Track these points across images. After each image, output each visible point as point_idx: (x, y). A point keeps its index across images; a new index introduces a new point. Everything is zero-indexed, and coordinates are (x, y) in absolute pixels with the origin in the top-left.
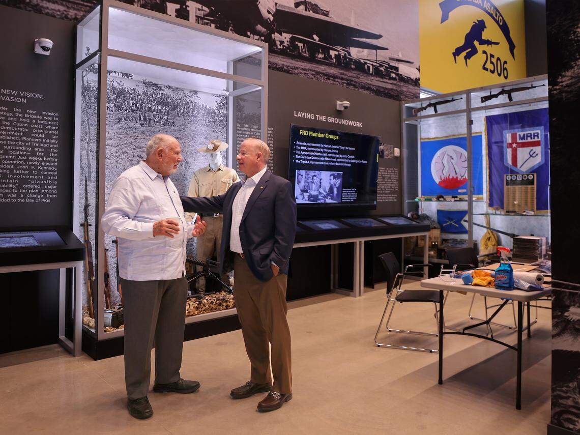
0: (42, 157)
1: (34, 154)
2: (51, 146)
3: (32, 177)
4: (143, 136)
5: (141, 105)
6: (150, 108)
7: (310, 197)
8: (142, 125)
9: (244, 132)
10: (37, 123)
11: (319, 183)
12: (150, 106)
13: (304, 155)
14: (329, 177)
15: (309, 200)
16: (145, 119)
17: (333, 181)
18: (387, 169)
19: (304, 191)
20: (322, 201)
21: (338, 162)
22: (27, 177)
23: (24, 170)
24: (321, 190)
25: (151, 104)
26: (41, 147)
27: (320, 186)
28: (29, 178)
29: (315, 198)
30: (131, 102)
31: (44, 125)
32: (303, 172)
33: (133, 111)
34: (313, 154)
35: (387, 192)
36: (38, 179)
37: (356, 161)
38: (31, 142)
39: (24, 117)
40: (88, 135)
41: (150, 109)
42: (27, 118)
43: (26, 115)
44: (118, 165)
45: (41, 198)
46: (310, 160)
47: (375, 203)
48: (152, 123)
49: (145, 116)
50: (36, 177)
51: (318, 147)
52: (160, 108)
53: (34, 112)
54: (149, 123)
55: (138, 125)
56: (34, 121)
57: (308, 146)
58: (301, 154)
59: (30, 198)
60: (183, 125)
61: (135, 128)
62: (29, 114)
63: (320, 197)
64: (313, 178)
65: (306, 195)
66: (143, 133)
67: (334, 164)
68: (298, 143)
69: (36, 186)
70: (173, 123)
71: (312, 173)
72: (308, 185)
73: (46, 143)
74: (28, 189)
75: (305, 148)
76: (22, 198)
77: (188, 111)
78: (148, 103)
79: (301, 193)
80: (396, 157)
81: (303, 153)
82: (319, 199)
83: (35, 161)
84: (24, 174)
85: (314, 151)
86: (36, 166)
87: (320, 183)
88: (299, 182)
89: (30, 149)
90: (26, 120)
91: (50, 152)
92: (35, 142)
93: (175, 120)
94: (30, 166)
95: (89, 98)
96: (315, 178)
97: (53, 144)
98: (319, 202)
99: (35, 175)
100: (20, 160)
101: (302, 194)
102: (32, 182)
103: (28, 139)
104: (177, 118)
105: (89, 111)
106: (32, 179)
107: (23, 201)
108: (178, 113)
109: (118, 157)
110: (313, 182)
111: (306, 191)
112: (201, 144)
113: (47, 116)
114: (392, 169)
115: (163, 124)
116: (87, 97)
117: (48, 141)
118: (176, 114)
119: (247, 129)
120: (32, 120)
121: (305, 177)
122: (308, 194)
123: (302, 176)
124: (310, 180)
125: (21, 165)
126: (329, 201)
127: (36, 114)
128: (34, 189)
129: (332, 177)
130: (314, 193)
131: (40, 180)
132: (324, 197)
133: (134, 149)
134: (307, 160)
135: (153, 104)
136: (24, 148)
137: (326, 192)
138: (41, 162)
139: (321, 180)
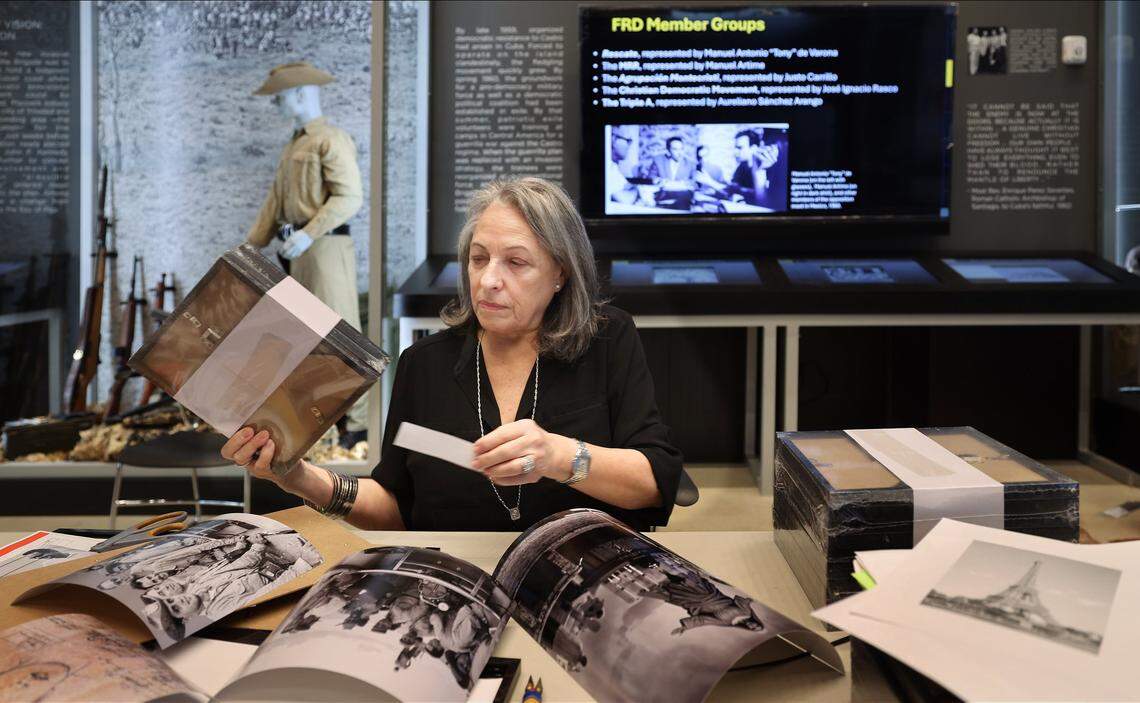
0: (44, 132)
1: (29, 128)
2: (59, 112)
3: (27, 168)
4: (221, 79)
5: (217, 16)
6: (236, 21)
7: (659, 196)
8: (219, 56)
9: (475, 47)
10: (34, 73)
11: (693, 159)
12: (235, 15)
13: (632, 85)
14: (732, 142)
15: (658, 205)
16: (225, 44)
17: (749, 152)
18: (1024, 106)
19: (637, 180)
20: (713, 209)
21: (765, 95)
22: (21, 169)
23: (16, 156)
24: (703, 177)
25: (238, 11)
26: (42, 116)
27: (699, 168)
28: (23, 172)
29: (685, 199)
30: (196, 13)
31: (46, 76)
32: (631, 131)
33: (200, 29)
34: (665, 78)
35: (1020, 179)
36: (37, 173)
37: (847, 90)
38: (25, 108)
39: (12, 66)
40: (115, 87)
41: (236, 23)
42: (18, 66)
43: (17, 62)
44: (172, 140)
45: (43, 207)
46: (654, 97)
47: (944, 213)
48: (240, 50)
49: (225, 38)
50: (34, 169)
51: (686, 60)
52: (256, 16)
53: (29, 54)
54: (235, 50)
55: (211, 58)
56: (29, 71)
57: (642, 61)
58: (622, 84)
59: (25, 206)
60: (310, 46)
61: (204, 64)
62: (20, 58)
63: (699, 197)
64: (668, 146)
65: (648, 192)
66: (222, 72)
67: (752, 102)
68: (606, 53)
69: (35, 185)
70: (287, 44)
71: (662, 132)
72: (653, 167)
73: (50, 108)
74: (21, 189)
75: (635, 66)
76: (13, 206)
77: (323, 16)
78: (232, 10)
79: (630, 185)
80: (1075, 67)
81: (627, 79)
82: (698, 203)
83: (32, 140)
84: (14, 165)
85: (667, 72)
86: (34, 150)
87: (699, 158)
88: (618, 158)
89: (23, 120)
90: (15, 70)
91: (56, 123)
92: (31, 107)
93: (291, 39)
94: (24, 149)
95: (116, 15)
96: (675, 144)
97: (61, 108)
98: (698, 209)
99: (32, 165)
100: (8, 140)
101: (632, 189)
102: (29, 177)
103: (20, 104)
104: (296, 33)
105: (115, 41)
106: (27, 173)
107: (14, 210)
108: (298, 24)
109: (172, 125)
110: (668, 157)
111: (649, 182)
112: (353, 83)
113: (50, 59)
114: (1051, 106)
115: (265, 50)
116: (111, 15)
117: (53, 103)
118: (294, 25)
119: (485, 39)
120: (25, 68)
121: (641, 144)
122: (654, 189)
123: (629, 141)
124: (659, 151)
125: (11, 148)
126: (735, 206)
127: (31, 58)
128: (31, 189)
129: (745, 140)
130: (675, 184)
131: (42, 173)
132: (718, 195)
133: (204, 107)
134: (643, 97)
135: (242, 10)
136: (13, 120)
137: (724, 183)
138: (42, 141)
139: (699, 148)
